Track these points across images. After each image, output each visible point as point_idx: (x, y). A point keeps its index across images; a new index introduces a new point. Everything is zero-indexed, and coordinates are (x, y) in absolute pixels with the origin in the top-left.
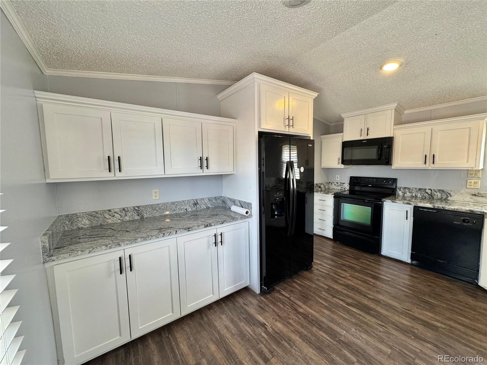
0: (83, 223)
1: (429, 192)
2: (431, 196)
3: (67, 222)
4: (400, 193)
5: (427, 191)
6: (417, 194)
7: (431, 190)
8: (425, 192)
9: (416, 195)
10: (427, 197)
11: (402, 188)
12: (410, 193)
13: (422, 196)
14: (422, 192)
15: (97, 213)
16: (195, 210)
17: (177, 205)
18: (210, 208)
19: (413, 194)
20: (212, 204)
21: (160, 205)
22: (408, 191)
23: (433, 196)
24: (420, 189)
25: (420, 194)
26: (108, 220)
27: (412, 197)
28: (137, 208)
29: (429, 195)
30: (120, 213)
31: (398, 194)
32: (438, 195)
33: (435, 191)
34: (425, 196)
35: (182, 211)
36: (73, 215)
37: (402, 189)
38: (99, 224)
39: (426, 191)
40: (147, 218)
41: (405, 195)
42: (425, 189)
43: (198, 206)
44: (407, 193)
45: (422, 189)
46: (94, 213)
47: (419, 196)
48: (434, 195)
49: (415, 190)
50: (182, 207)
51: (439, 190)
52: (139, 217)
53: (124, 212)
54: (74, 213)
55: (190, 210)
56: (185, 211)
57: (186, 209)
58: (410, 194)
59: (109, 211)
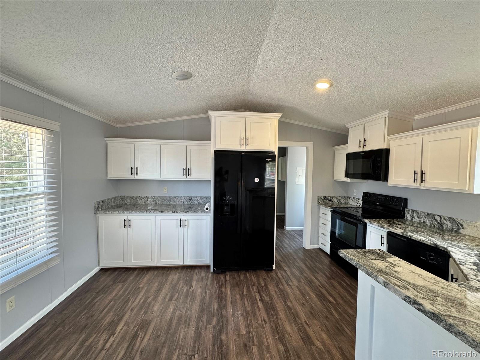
0: (127, 201)
1: (438, 219)
2: (440, 225)
3: (121, 200)
4: (409, 216)
5: (437, 217)
6: (425, 220)
7: (441, 217)
8: (434, 219)
9: (424, 222)
10: (436, 226)
11: (410, 210)
12: (418, 217)
13: (431, 223)
14: (430, 218)
15: (134, 197)
16: (190, 204)
17: (177, 198)
18: (201, 204)
19: (421, 219)
20: (203, 201)
21: (167, 197)
22: (416, 215)
23: (442, 226)
24: (429, 214)
25: (429, 220)
26: (138, 202)
27: (420, 223)
28: (153, 197)
29: (438, 223)
30: (144, 199)
31: (406, 218)
32: (448, 225)
33: (444, 219)
34: (434, 223)
35: (181, 203)
36: (123, 196)
37: (410, 212)
38: (134, 203)
39: (435, 217)
40: (158, 204)
41: (413, 220)
42: (434, 215)
43: (192, 201)
44: (415, 217)
45: (431, 214)
46: (132, 197)
47: (427, 223)
48: (444, 223)
49: (423, 215)
50: (181, 201)
51: (449, 218)
52: (154, 203)
53: (146, 198)
54: (124, 195)
55: (186, 203)
56: (183, 203)
57: (183, 202)
58: (418, 220)
59: (139, 196)
